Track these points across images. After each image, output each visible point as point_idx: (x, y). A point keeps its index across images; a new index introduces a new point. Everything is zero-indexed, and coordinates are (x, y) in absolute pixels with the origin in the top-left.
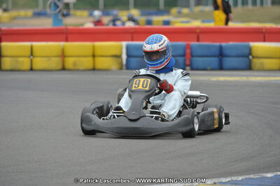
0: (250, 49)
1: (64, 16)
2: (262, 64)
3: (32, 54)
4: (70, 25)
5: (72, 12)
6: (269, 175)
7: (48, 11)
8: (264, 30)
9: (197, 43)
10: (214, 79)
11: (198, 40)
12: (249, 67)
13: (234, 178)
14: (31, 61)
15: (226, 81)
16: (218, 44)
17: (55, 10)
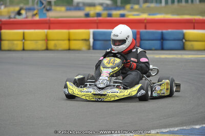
0: (184, 35)
1: (48, 10)
2: (192, 45)
3: (24, 39)
4: (52, 17)
5: (53, 7)
6: (197, 127)
7: (36, 6)
8: (194, 21)
9: (144, 30)
10: (157, 56)
11: (146, 28)
12: (183, 48)
13: (172, 129)
14: (23, 43)
15: (166, 58)
16: (160, 31)
17: (41, 6)
